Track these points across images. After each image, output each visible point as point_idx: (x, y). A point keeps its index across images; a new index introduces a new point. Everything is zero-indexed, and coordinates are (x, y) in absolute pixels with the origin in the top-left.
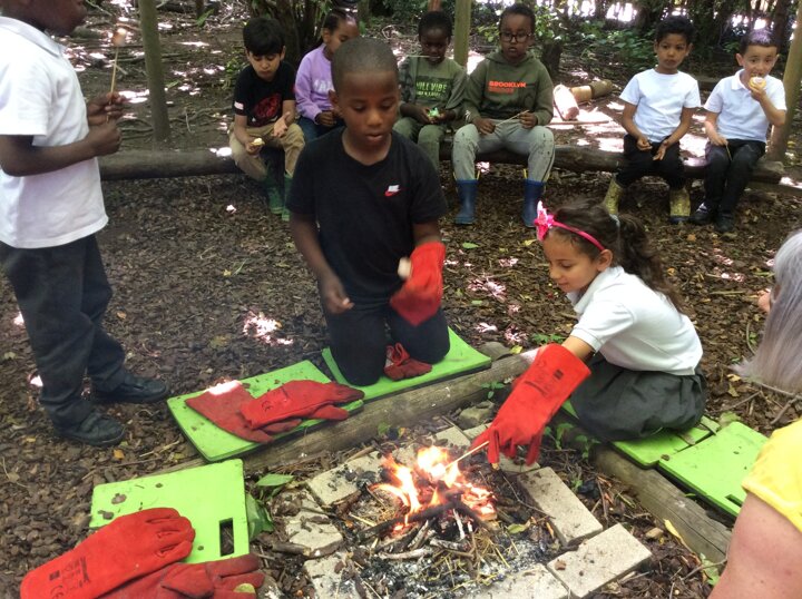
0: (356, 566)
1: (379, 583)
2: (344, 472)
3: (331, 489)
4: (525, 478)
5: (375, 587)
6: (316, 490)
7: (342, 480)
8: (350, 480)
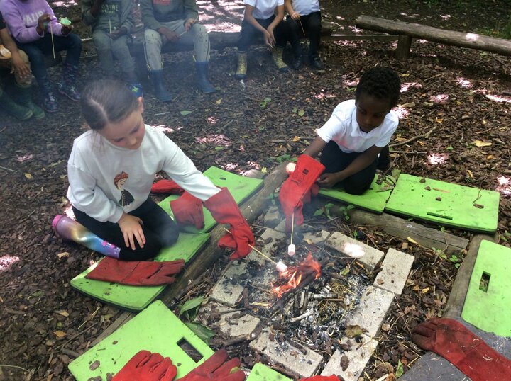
0: (280, 332)
1: (299, 335)
2: (227, 281)
4: (329, 242)
5: (299, 338)
7: (230, 286)
8: (235, 284)
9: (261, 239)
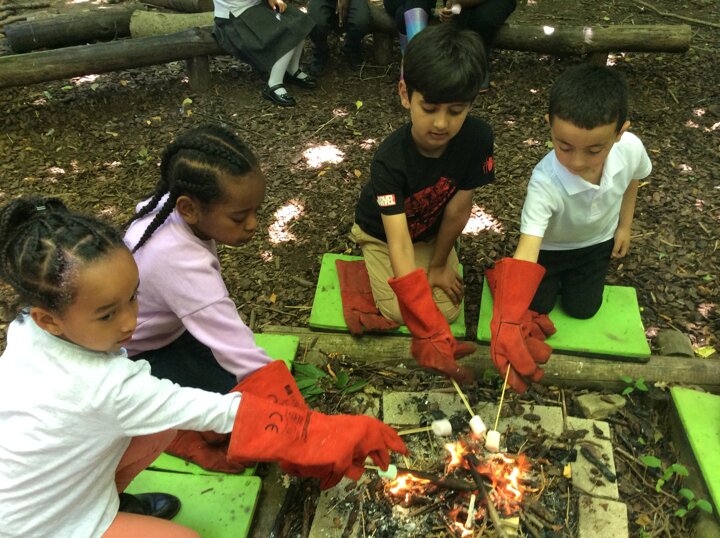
0: (366, 494)
1: (374, 522)
2: (420, 400)
3: (398, 411)
4: (588, 503)
5: (368, 522)
6: (384, 405)
7: (414, 407)
8: (419, 411)
9: (532, 409)
